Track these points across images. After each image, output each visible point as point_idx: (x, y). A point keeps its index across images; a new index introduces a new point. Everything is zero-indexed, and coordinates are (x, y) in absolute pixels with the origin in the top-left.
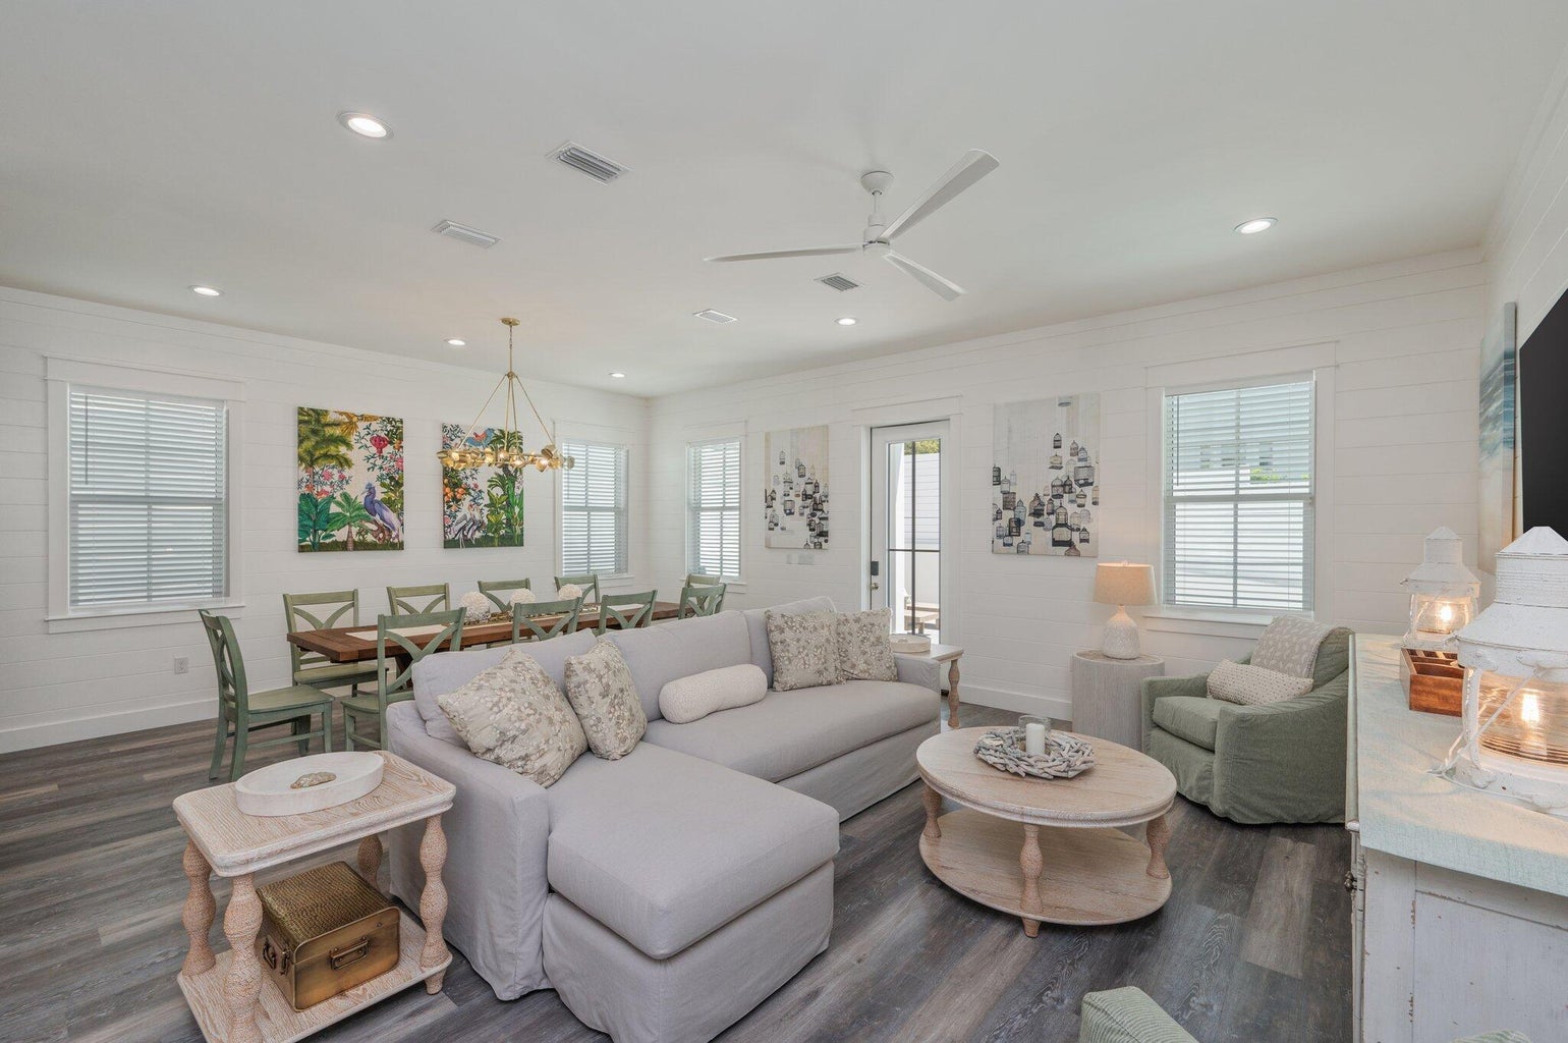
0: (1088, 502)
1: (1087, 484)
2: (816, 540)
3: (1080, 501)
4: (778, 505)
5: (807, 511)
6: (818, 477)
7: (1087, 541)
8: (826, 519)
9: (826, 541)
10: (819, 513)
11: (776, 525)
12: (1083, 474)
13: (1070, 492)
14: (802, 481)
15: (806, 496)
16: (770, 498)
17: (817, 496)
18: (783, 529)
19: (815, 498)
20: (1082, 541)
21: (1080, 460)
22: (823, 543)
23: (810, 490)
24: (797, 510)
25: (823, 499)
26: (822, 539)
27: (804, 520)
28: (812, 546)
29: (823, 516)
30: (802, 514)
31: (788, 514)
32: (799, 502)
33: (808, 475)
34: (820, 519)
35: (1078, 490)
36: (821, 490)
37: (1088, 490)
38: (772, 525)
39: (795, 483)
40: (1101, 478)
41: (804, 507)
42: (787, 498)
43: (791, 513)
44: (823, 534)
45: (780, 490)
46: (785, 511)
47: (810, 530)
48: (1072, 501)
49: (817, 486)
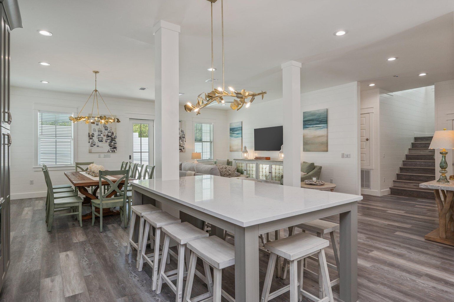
0: (184, 141)
1: (184, 138)
2: (113, 150)
3: (183, 141)
4: (95, 139)
5: (109, 141)
6: (113, 131)
7: (184, 149)
8: (116, 143)
9: (116, 150)
10: (113, 142)
11: (95, 145)
12: (183, 136)
13: (181, 139)
14: (106, 131)
15: (108, 136)
16: (91, 136)
17: (113, 136)
18: (97, 146)
19: (112, 137)
20: (183, 149)
21: (183, 133)
22: (115, 151)
23: (110, 134)
24: (104, 141)
25: (115, 137)
26: (114, 149)
27: (107, 144)
28: (111, 151)
29: (115, 142)
30: (106, 142)
31: (100, 142)
32: (105, 138)
33: (109, 130)
34: (114, 143)
35: (182, 139)
36: (115, 135)
37: (184, 139)
38: (92, 145)
39: (103, 132)
40: (186, 137)
41: (107, 140)
42: (99, 136)
43: (101, 141)
44: (115, 148)
45: (96, 134)
46: (99, 140)
47: (110, 147)
48: (181, 141)
49: (113, 133)
